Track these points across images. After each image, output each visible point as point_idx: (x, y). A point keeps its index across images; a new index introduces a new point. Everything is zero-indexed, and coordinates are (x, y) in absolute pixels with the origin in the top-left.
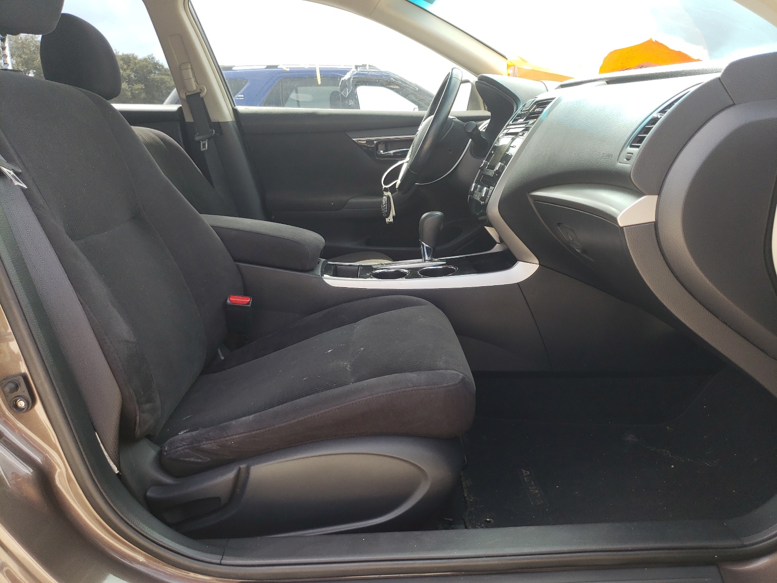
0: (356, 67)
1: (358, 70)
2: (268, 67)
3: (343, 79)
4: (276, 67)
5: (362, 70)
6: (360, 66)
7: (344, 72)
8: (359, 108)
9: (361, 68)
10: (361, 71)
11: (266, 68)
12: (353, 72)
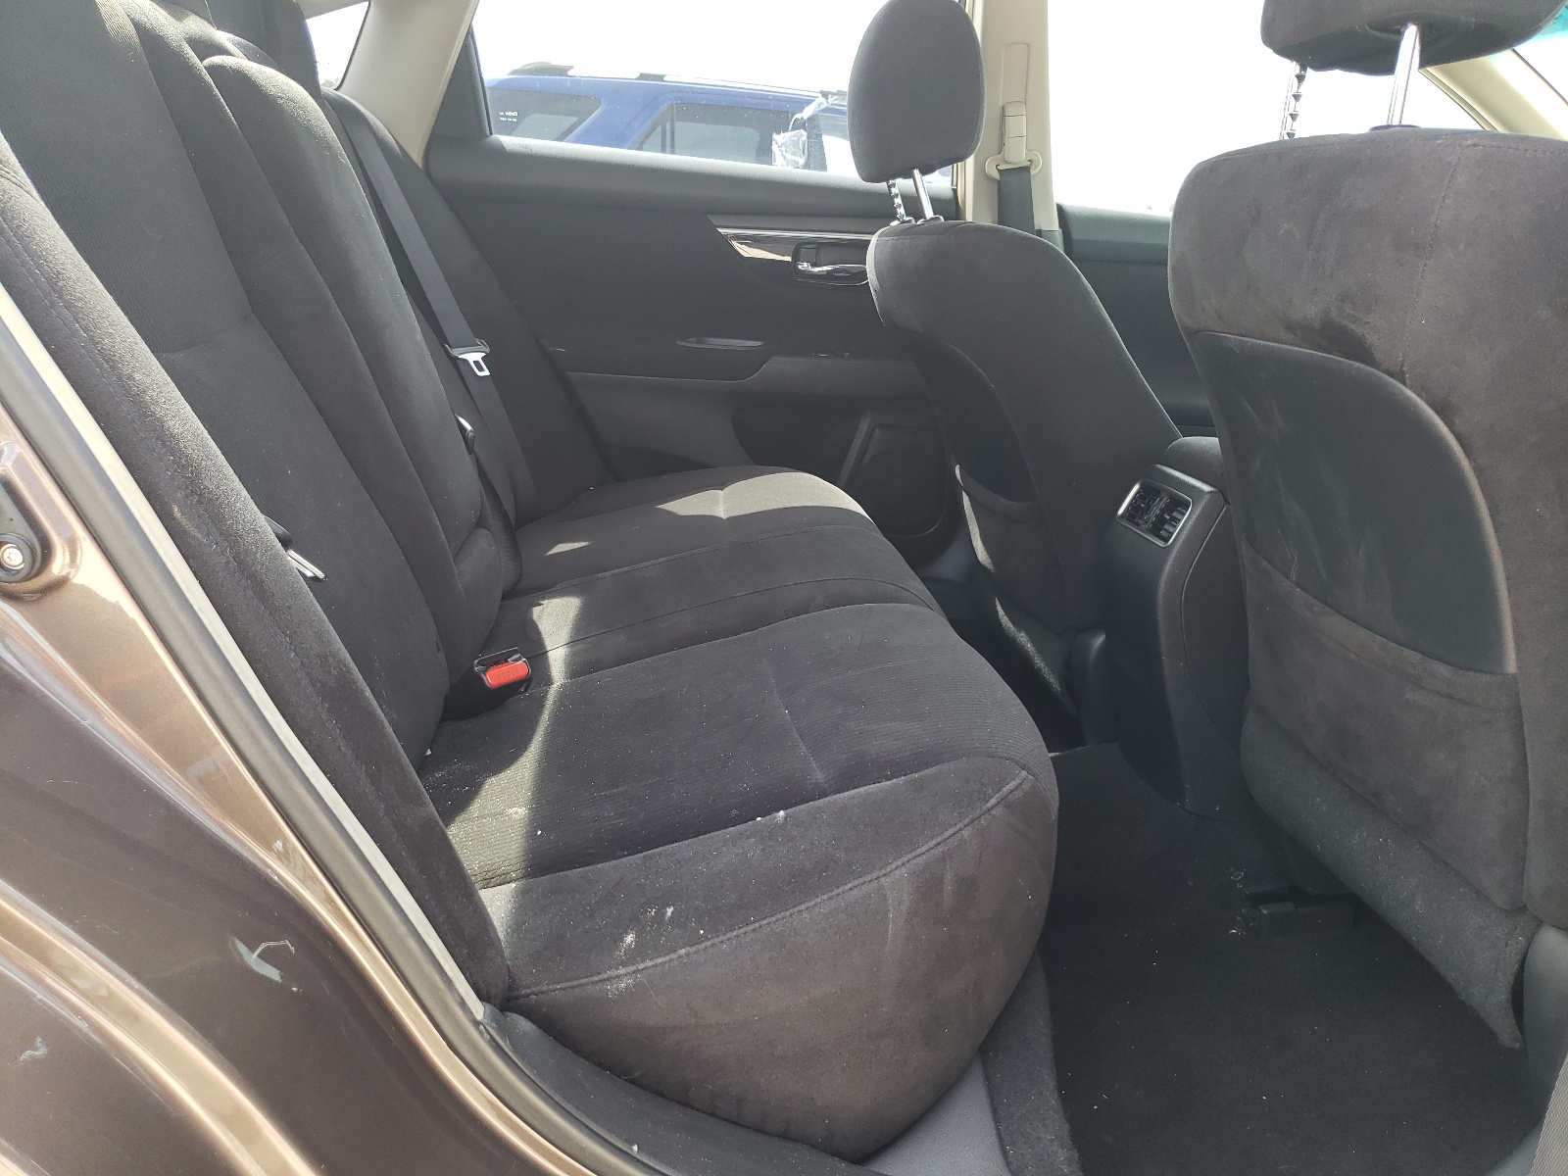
0: (825, 95)
1: (830, 101)
2: (643, 76)
3: (798, 116)
4: (660, 78)
5: (836, 102)
6: (833, 94)
7: (802, 103)
8: (824, 168)
9: (835, 97)
10: (836, 105)
11: (639, 78)
12: (819, 105)
